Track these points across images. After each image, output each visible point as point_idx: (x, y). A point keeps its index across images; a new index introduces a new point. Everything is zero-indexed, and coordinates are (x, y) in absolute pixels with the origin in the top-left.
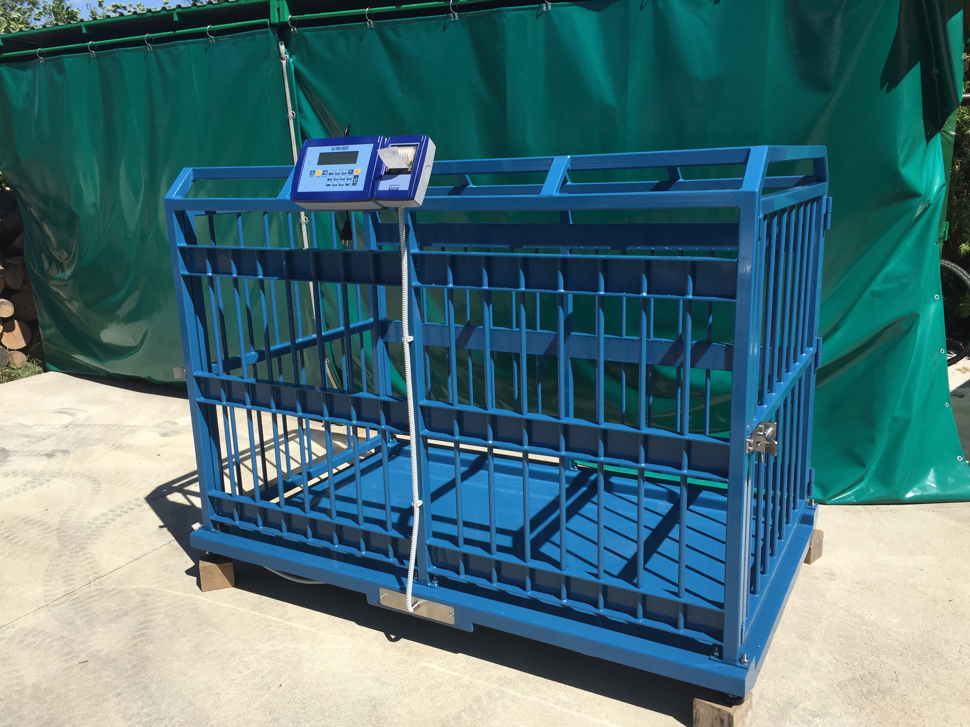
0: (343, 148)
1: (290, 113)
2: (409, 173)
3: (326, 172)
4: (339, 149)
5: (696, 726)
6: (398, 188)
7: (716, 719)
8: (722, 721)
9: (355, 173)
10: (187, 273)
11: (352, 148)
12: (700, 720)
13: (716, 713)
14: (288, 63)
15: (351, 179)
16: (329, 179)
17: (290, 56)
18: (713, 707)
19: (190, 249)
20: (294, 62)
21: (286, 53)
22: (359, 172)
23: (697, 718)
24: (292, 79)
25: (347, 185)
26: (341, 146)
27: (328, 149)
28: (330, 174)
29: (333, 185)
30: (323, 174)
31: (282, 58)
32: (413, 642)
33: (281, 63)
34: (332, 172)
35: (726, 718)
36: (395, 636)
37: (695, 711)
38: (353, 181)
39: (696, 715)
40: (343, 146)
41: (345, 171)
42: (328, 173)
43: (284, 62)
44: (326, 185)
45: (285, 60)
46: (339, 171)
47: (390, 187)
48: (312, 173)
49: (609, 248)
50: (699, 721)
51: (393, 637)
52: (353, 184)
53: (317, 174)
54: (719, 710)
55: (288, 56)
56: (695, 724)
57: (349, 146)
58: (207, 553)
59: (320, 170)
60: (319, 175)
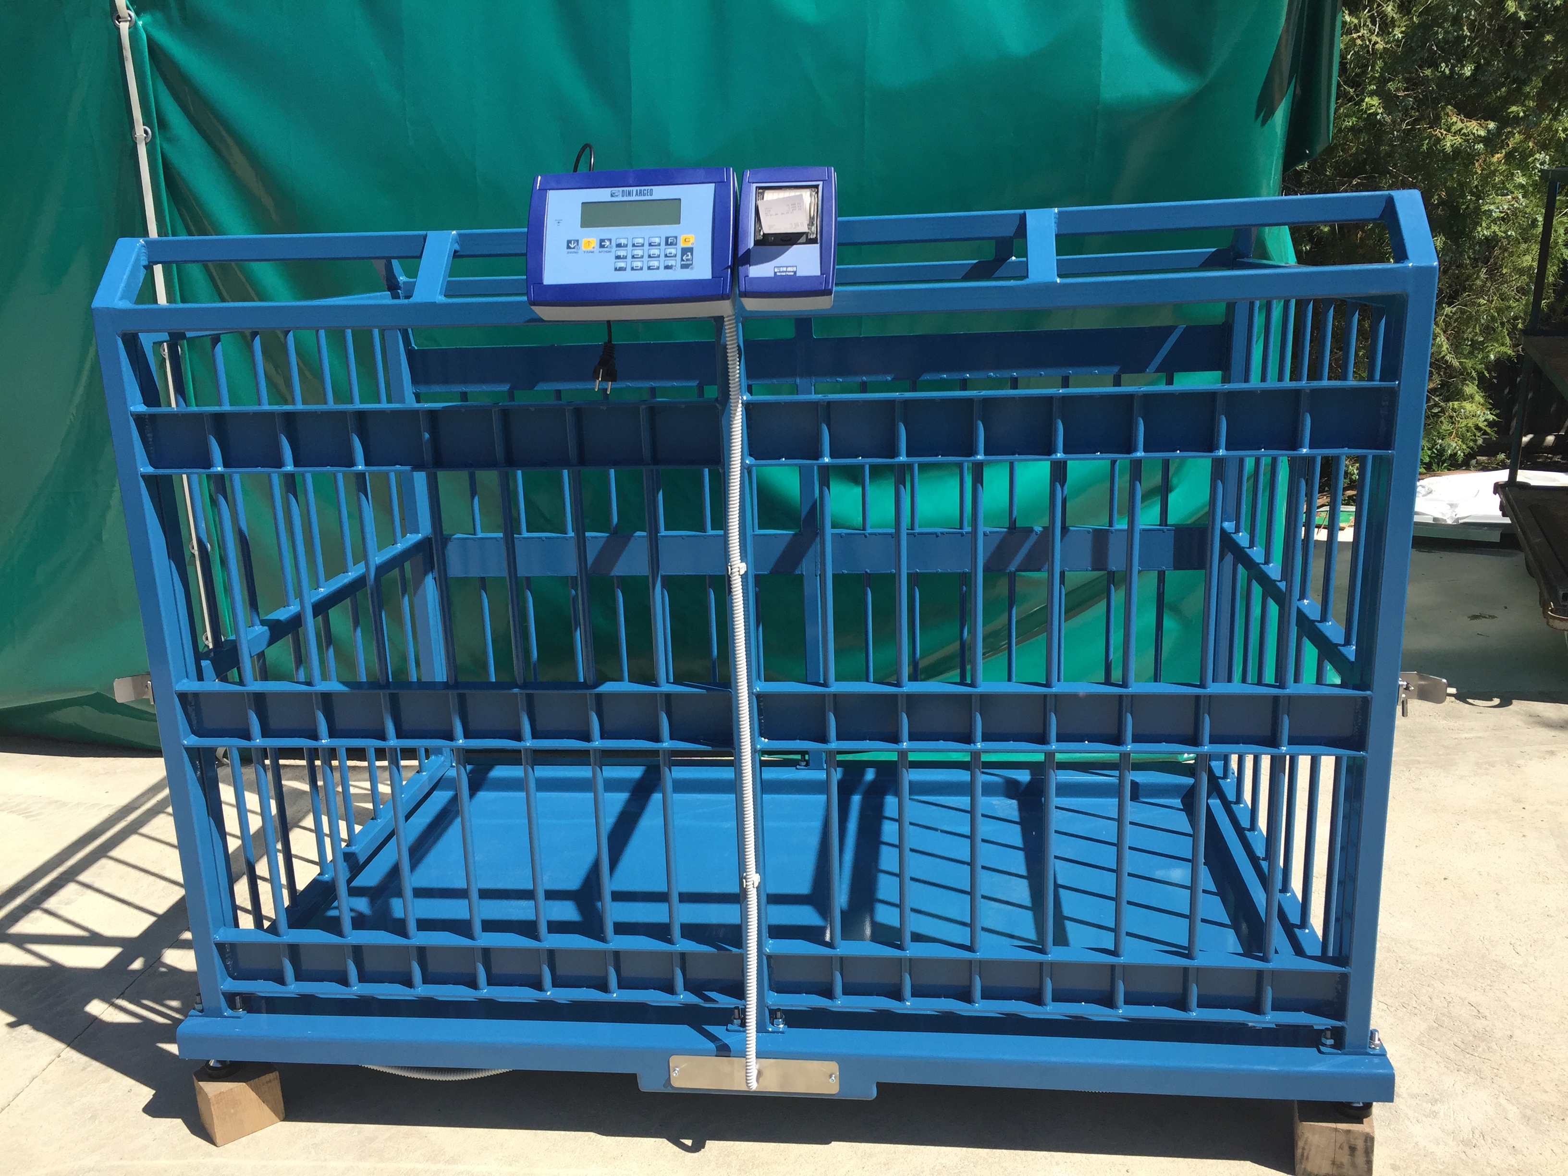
0: (640, 193)
1: (140, 129)
2: (813, 241)
3: (607, 243)
4: (629, 194)
5: (1303, 1166)
6: (795, 272)
7: (1341, 1147)
8: (1353, 1149)
9: (682, 244)
10: (150, 470)
11: (661, 192)
12: (1310, 1157)
13: (1342, 1138)
14: (133, 29)
15: (675, 256)
16: (618, 257)
17: (137, 14)
18: (1336, 1130)
19: (152, 417)
20: (149, 29)
21: (128, 8)
22: (692, 240)
23: (1305, 1154)
24: (143, 62)
25: (667, 267)
26: (635, 189)
27: (602, 195)
28: (619, 246)
29: (632, 269)
30: (602, 246)
31: (118, 18)
32: (732, 1143)
33: (118, 29)
34: (623, 241)
35: (1360, 1144)
36: (691, 1141)
37: (1300, 1144)
38: (682, 260)
39: (1304, 1149)
40: (639, 188)
41: (657, 240)
42: (614, 243)
43: (124, 27)
44: (616, 269)
45: (126, 21)
46: (641, 241)
47: (776, 270)
48: (571, 245)
49: (889, 378)
50: (1307, 1158)
51: (689, 1142)
52: (684, 267)
53: (583, 247)
54: (1349, 1131)
55: (133, 14)
56: (1301, 1163)
57: (655, 189)
58: (212, 1063)
59: (590, 239)
60: (591, 249)
